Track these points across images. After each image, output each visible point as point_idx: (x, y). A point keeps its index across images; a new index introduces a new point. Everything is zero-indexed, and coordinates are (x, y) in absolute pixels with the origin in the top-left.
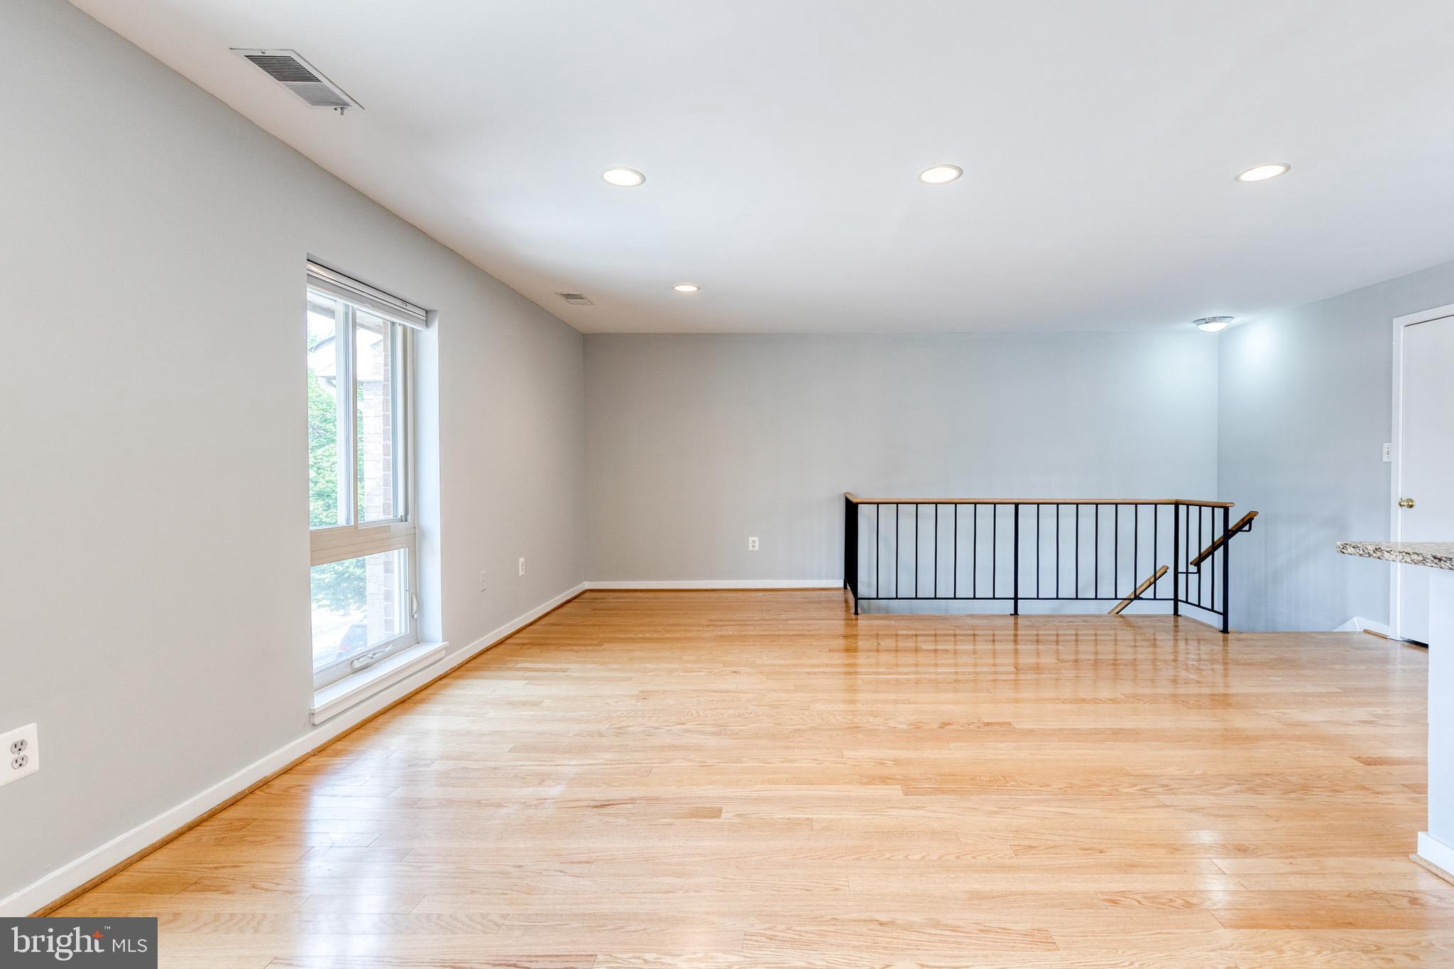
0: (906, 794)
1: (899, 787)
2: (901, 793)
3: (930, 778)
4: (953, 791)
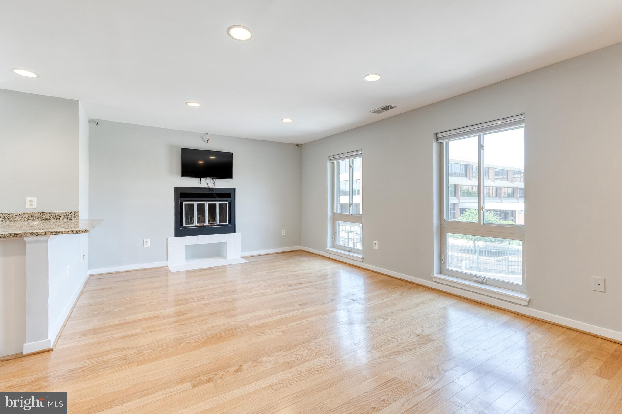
0: (247, 324)
1: (251, 326)
2: (249, 324)
3: (239, 332)
4: (229, 330)
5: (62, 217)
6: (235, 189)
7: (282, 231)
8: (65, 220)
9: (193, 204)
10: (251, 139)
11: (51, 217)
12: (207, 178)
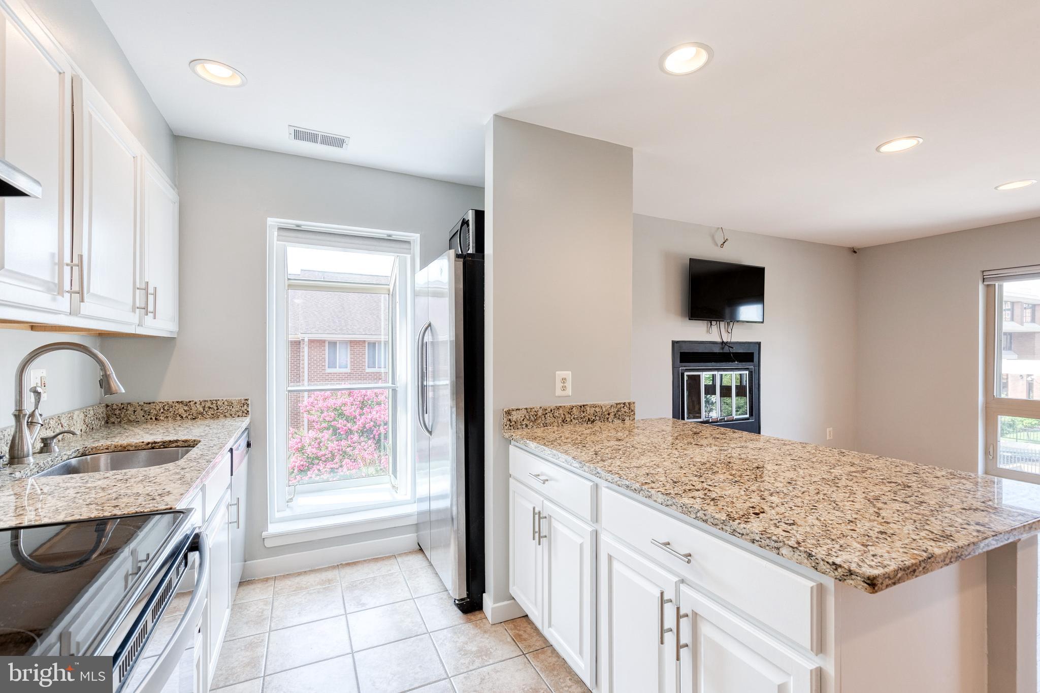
5: (612, 416)
6: (759, 344)
7: (828, 430)
8: (617, 421)
9: (699, 376)
10: (789, 239)
11: (595, 416)
12: (719, 321)
